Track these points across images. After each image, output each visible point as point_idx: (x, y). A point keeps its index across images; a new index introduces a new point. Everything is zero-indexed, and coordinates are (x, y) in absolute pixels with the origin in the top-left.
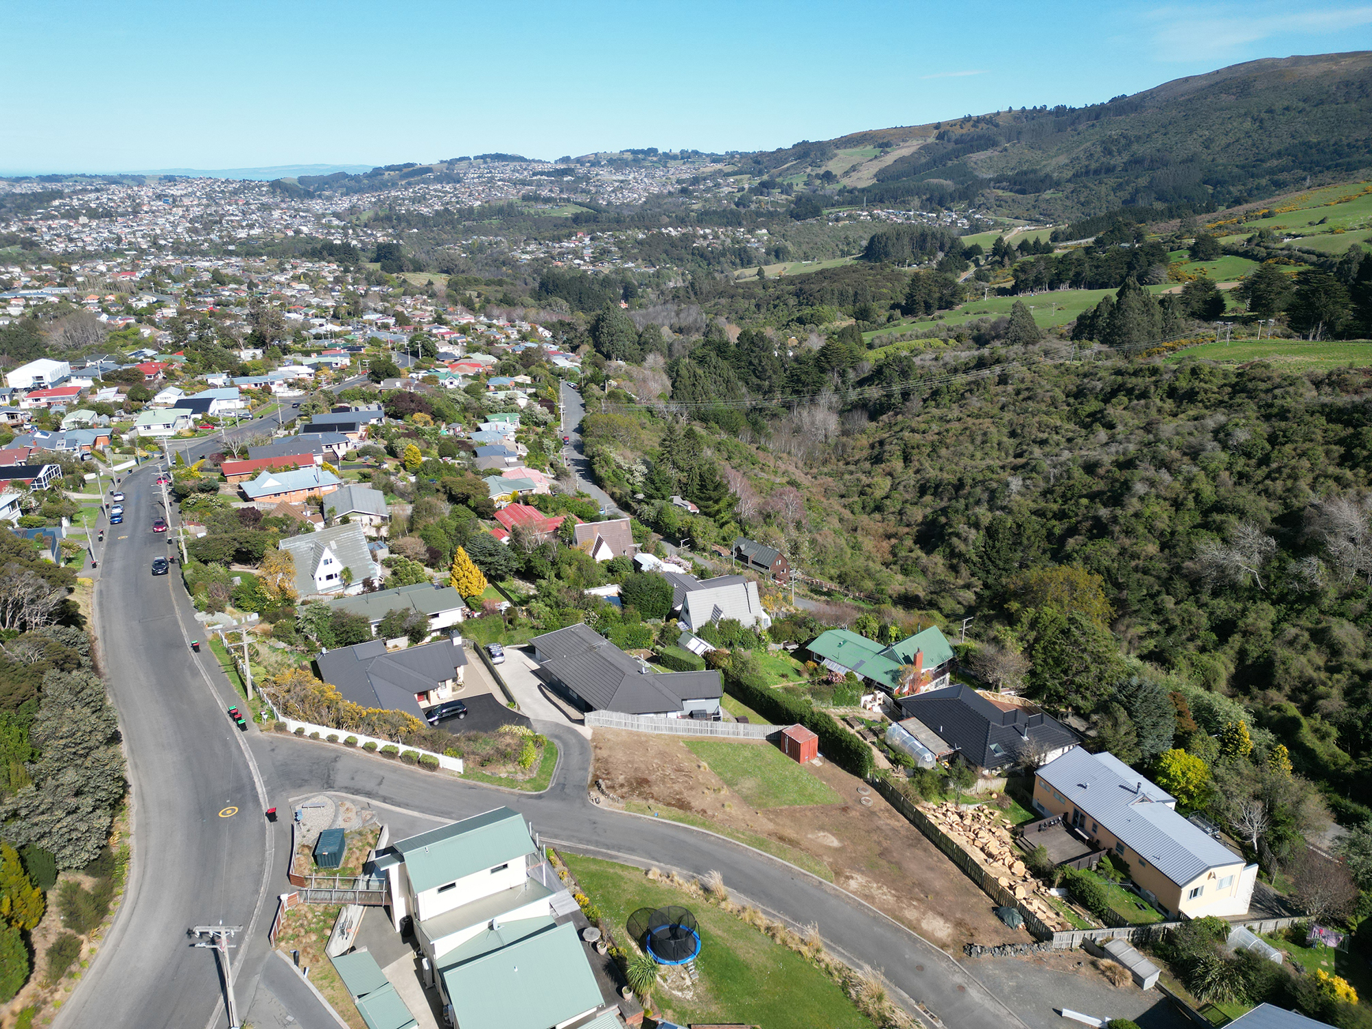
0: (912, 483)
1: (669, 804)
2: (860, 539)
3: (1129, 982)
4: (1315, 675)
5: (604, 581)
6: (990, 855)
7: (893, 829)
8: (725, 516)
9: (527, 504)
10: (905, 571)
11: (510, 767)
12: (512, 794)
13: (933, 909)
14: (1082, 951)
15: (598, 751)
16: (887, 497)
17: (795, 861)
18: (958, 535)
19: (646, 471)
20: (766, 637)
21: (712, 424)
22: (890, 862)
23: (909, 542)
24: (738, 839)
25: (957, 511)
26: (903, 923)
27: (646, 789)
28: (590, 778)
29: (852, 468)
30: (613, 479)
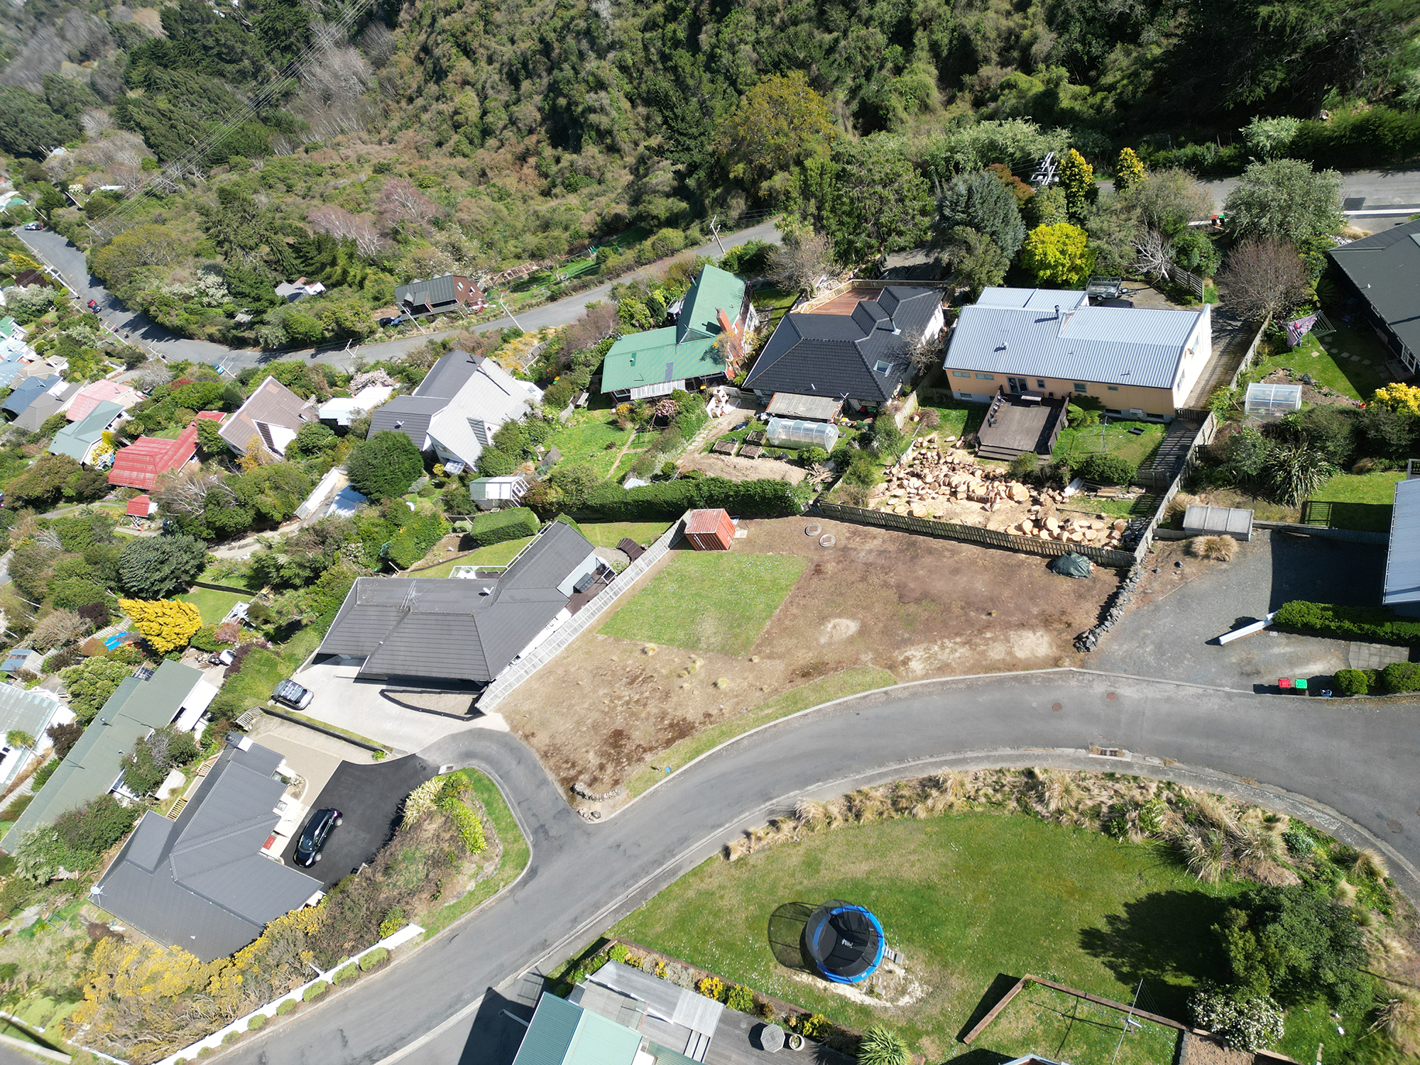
0: (497, 77)
1: (669, 743)
2: (499, 182)
3: (1234, 545)
4: (1011, 24)
5: (315, 476)
6: (983, 500)
7: (881, 553)
8: (355, 271)
9: (134, 438)
10: (571, 188)
11: (468, 867)
12: (502, 899)
13: (1008, 626)
14: (1160, 544)
15: (534, 741)
16: (485, 113)
17: (842, 689)
18: (591, 110)
19: (220, 280)
20: (551, 412)
21: (235, 159)
22: (918, 601)
23: (548, 151)
24: (768, 718)
25: (569, 82)
26: (999, 670)
27: (629, 746)
28: (561, 791)
29: (420, 102)
30: (193, 318)
